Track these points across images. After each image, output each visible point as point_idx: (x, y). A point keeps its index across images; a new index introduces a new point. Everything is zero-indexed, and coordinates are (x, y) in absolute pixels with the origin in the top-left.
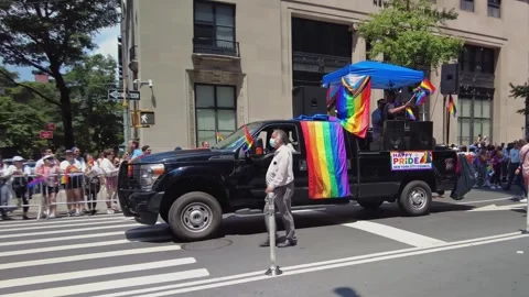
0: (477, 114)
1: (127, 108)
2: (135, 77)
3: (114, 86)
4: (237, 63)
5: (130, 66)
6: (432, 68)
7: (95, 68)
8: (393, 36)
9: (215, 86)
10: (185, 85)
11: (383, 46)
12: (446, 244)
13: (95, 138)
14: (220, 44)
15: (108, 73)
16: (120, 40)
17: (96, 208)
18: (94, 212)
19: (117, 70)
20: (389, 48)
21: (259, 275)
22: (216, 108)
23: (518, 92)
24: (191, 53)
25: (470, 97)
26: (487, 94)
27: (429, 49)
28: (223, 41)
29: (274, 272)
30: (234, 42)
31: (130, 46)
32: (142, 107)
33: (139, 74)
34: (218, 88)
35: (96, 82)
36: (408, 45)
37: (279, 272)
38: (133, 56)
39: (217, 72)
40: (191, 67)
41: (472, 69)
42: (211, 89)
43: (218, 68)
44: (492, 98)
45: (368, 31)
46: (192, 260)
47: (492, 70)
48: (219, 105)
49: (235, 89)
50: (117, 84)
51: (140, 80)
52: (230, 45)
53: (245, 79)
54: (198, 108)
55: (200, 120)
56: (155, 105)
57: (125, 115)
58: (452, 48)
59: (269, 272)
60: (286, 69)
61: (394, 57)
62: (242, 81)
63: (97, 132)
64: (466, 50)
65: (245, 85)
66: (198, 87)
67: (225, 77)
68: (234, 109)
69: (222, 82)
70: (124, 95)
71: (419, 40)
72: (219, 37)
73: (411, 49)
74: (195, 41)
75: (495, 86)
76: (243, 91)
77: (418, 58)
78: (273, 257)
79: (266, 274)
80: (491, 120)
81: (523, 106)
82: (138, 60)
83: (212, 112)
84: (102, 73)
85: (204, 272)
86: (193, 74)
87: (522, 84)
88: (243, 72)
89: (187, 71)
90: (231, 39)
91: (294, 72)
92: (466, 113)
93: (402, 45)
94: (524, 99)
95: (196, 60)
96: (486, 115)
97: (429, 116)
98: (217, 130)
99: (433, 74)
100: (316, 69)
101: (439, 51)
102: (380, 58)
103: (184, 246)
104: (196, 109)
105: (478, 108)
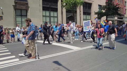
0: (87, 18)
4: (27, 4)
6: (77, 7)
9: (21, 10)
10: (12, 9)
11: (65, 1)
12: (81, 48)
20: (67, 2)
22: (21, 16)
23: (96, 13)
24: (14, 1)
25: (86, 14)
26: (89, 14)
27: (76, 3)
29: (37, 59)
34: (22, 11)
36: (71, 1)
37: (39, 58)
39: (22, 6)
40: (14, 5)
41: (86, 8)
43: (22, 5)
44: (90, 15)
46: (14, 57)
47: (90, 8)
49: (27, 11)
53: (29, 8)
54: (16, 16)
55: (17, 19)
56: (3, 15)
58: (81, 3)
60: (41, 6)
61: (68, 4)
64: (85, 3)
65: (29, 9)
66: (16, 10)
67: (24, 7)
68: (27, 16)
69: (23, 9)
73: (72, 3)
75: (91, 12)
76: (29, 11)
77: (74, 5)
78: (37, 55)
79: (35, 59)
81: (97, 17)
83: (20, 16)
85: (18, 60)
87: (97, 12)
88: (29, 6)
89: (13, 5)
91: (43, 7)
92: (85, 18)
94: (97, 15)
95: (16, 3)
97: (76, 18)
98: (22, 21)
99: (77, 9)
100: (48, 6)
101: (78, 3)
102: (65, 4)
103: (12, 53)
104: (16, 15)
105: (87, 17)
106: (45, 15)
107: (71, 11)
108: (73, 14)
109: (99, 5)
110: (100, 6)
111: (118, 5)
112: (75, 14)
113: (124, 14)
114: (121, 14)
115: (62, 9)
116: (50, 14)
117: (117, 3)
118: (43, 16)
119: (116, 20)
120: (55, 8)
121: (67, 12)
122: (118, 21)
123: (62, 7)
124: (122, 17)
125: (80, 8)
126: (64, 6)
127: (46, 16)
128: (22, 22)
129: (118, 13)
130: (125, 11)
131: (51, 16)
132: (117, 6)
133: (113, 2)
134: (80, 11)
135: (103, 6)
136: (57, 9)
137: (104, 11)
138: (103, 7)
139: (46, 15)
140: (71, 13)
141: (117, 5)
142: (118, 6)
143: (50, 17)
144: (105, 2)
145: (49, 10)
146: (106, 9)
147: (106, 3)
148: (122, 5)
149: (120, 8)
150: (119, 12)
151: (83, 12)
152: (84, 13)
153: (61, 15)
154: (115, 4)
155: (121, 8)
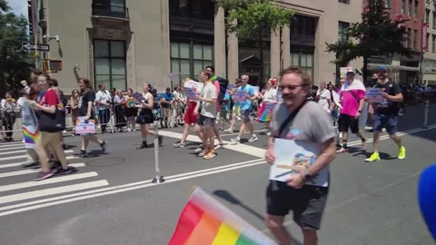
0: (303, 64)
1: (39, 57)
2: (44, 32)
3: (26, 40)
4: (127, 23)
5: (39, 24)
6: (272, 31)
7: (9, 25)
8: (244, 7)
9: (109, 41)
10: (85, 40)
11: (237, 14)
13: (9, 80)
14: (113, 9)
15: (20, 29)
16: (29, 3)
17: (13, 137)
18: (11, 140)
19: (28, 27)
20: (241, 15)
21: (146, 184)
22: (110, 58)
23: (332, 48)
24: (91, 15)
25: (298, 52)
26: (310, 50)
27: (270, 17)
28: (115, 7)
29: (158, 181)
30: (125, 8)
31: (39, 9)
32: (50, 56)
33: (48, 31)
34: (112, 43)
35: (9, 36)
36: (255, 14)
37: (162, 180)
38: (42, 16)
39: (111, 31)
40: (91, 26)
41: (300, 32)
42: (106, 43)
43: (112, 27)
44: (312, 53)
45: (226, 2)
46: (94, 174)
47: (313, 33)
48: (113, 55)
49: (125, 44)
50: (28, 38)
51: (48, 35)
52: (122, 10)
53: (133, 36)
54: (97, 58)
55: (97, 67)
56: (61, 56)
57: (37, 63)
58: (286, 17)
59: (155, 181)
60: (165, 28)
61: (245, 21)
62: (130, 38)
63: (11, 76)
64: (296, 18)
65: (132, 40)
66: (96, 42)
67: (117, 34)
68: (124, 58)
69: (115, 38)
70: (35, 47)
71: (262, 11)
72: (112, 4)
73: (257, 17)
74: (93, 6)
75: (315, 44)
76: (132, 45)
77: (263, 24)
78: (157, 169)
79: (153, 182)
80: (312, 68)
81: (334, 59)
82: (47, 19)
83: (107, 61)
84: (15, 28)
85: (104, 182)
86: (92, 32)
87: (334, 43)
88: (132, 30)
89: (87, 29)
90: (122, 5)
91: (171, 31)
93: (251, 14)
94: (335, 53)
95: (94, 21)
96: (310, 65)
97: (269, 65)
98: (111, 75)
99: (273, 35)
100: (187, 30)
101: (276, 18)
102: (235, 23)
103: (87, 164)
104: (94, 58)
105: (303, 60)
106: (177, 57)
107: (255, 42)
108: (259, 52)
109: (340, 22)
110: (343, 24)
111: (402, 22)
112: (265, 52)
113: (422, 48)
114: (413, 49)
115: (227, 37)
116: (191, 53)
117: (400, 16)
118: (171, 58)
119: (395, 70)
120: (207, 35)
121: (240, 46)
122: (402, 71)
123: (226, 31)
124: (416, 58)
125: (281, 32)
126: (233, 30)
127: (179, 59)
128: (111, 78)
129: (402, 46)
130: (424, 38)
131: (195, 58)
132: (399, 26)
133: (385, 11)
134: (281, 43)
135: (353, 24)
136: (212, 38)
137: (355, 41)
138: (354, 29)
139: (182, 57)
140: (253, 47)
141: (397, 22)
142: (403, 25)
143: (192, 61)
144: (361, 11)
145: (188, 42)
146: (362, 36)
147: (364, 16)
148: (415, 20)
149: (409, 29)
150: (406, 44)
151: (292, 46)
152: (295, 49)
153: (224, 55)
154: (393, 18)
155: (412, 31)
